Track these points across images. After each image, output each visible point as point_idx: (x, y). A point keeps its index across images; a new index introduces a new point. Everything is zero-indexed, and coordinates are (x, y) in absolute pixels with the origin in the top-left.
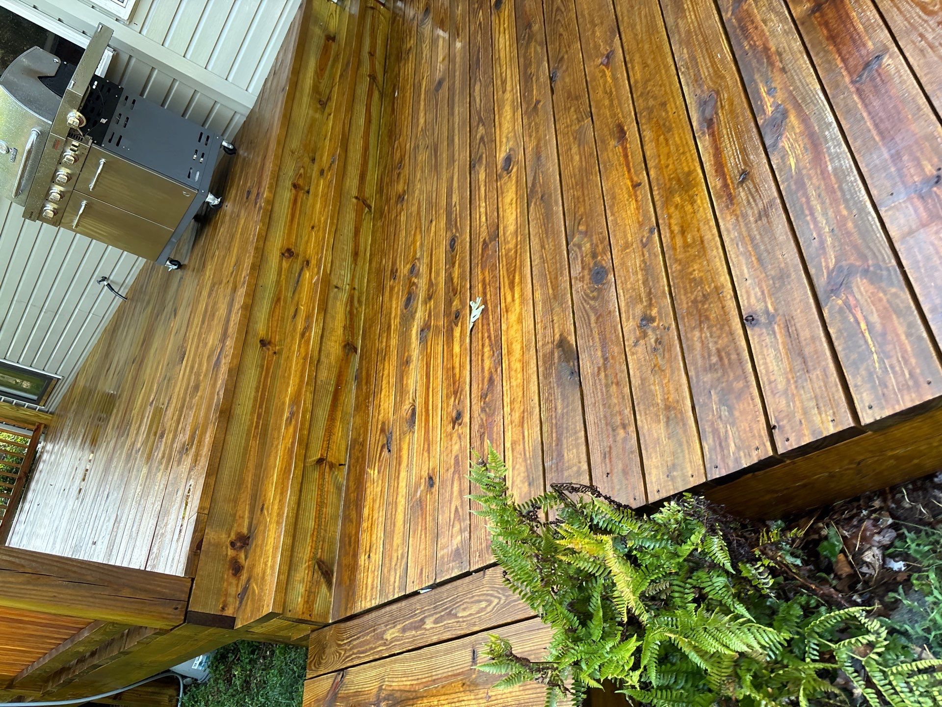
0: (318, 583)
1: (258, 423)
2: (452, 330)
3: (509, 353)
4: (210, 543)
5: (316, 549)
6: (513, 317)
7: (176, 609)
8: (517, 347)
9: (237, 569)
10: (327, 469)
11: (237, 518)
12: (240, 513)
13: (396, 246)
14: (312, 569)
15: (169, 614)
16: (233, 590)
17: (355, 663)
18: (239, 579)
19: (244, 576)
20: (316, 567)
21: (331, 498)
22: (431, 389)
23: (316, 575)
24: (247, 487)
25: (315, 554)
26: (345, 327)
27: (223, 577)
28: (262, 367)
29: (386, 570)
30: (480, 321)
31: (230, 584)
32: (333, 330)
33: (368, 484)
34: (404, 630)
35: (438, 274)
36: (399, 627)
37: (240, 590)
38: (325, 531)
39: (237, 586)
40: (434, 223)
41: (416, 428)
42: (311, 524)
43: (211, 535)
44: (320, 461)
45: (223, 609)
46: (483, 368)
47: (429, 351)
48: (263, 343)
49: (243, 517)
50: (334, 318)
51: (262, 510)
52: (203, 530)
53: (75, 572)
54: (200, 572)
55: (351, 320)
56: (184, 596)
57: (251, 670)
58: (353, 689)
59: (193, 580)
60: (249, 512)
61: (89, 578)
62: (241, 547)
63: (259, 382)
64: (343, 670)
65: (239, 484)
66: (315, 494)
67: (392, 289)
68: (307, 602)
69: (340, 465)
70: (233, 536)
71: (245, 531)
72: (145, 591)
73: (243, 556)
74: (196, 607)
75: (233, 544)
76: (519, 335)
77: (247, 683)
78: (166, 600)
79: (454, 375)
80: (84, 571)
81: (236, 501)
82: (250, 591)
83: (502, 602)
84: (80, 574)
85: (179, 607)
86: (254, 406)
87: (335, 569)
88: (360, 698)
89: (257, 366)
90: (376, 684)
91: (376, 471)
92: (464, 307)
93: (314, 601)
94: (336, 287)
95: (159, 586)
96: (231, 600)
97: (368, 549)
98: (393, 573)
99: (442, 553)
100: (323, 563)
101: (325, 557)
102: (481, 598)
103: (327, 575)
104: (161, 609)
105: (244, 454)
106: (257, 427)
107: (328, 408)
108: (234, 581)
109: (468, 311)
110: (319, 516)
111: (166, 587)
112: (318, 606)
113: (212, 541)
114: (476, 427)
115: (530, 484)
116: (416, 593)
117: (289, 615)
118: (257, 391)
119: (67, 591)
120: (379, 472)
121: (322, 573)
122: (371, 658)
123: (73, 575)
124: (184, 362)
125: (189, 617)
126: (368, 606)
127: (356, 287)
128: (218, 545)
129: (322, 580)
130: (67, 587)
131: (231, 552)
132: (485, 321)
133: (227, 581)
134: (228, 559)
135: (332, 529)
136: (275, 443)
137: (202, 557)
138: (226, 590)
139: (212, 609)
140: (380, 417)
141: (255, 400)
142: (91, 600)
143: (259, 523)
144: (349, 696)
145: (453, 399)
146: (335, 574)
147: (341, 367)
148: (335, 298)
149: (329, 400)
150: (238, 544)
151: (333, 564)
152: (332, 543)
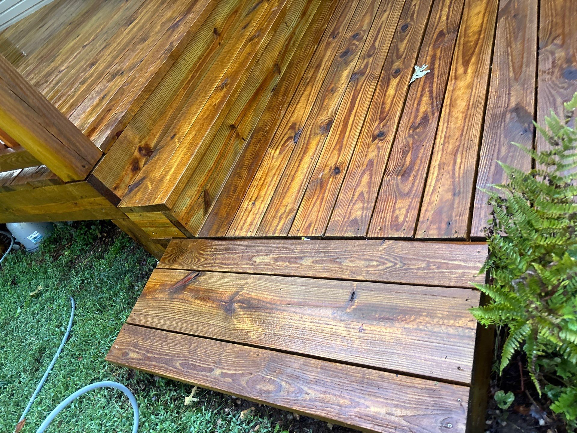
0: (199, 205)
1: (190, 81)
2: (389, 80)
3: (452, 105)
4: (126, 137)
5: (208, 182)
6: (462, 84)
7: (84, 167)
8: (461, 105)
9: (136, 168)
10: (234, 135)
11: (151, 133)
12: (154, 131)
13: (341, 19)
14: (200, 194)
15: (77, 167)
16: (127, 180)
17: (214, 269)
18: (134, 175)
19: (139, 175)
20: (203, 194)
21: (229, 156)
22: (354, 112)
23: (200, 200)
24: (166, 117)
25: (206, 185)
26: (280, 52)
27: (124, 167)
28: (209, 47)
29: (269, 216)
30: (422, 80)
31: (127, 174)
32: (273, 49)
33: (266, 158)
34: (276, 260)
35: (382, 43)
36: (271, 256)
37: (132, 183)
38: (218, 175)
39: (131, 179)
40: (387, 12)
41: (330, 133)
42: (211, 164)
43: (129, 133)
44: (233, 127)
45: (115, 188)
46: (418, 110)
47: (359, 87)
48: (216, 31)
49: (155, 136)
50: (276, 42)
51: (173, 137)
52: (125, 125)
53: (21, 89)
54: (111, 153)
55: (285, 51)
56: (93, 162)
57: (79, 256)
58: (205, 286)
59: (104, 154)
60: (160, 135)
61: (30, 101)
62: (145, 155)
63: (203, 55)
64: (199, 271)
65: (162, 113)
66: (221, 146)
67: (329, 44)
68: (188, 213)
69: (243, 139)
70: (143, 144)
71: (152, 145)
72: (68, 139)
73: (143, 161)
74: (97, 174)
75: (140, 149)
76: (466, 97)
77: (71, 263)
78: (80, 155)
79: (383, 109)
80: (28, 93)
81: (155, 122)
82: (143, 186)
83: (398, 266)
84: (25, 93)
85: (87, 167)
86: (192, 68)
87: (214, 203)
88: (211, 294)
89: (205, 44)
90: (234, 290)
91: (278, 152)
92: (407, 67)
93: (192, 216)
94: (286, 23)
95: (79, 143)
96: (123, 186)
97: (254, 198)
98: (277, 220)
99: (337, 218)
100: (208, 194)
101: (210, 192)
102: (374, 258)
103: (207, 205)
104: (74, 160)
105: (173, 95)
106: (189, 82)
107: (250, 96)
108: (130, 175)
109: (411, 71)
110: (218, 162)
111: (83, 147)
112: (193, 221)
113: (128, 137)
114: (399, 145)
115: (454, 195)
116: (299, 238)
117: (173, 214)
118: (199, 59)
119: (9, 99)
120: (280, 153)
121: (205, 201)
122: (234, 270)
123: (19, 90)
124: (131, 26)
125: (90, 178)
126: (243, 234)
127: (296, 33)
128: (130, 143)
129: (203, 205)
130: (10, 96)
131: (136, 153)
132: (428, 81)
133: (126, 171)
134: (133, 157)
135: (222, 176)
136: (200, 99)
137: (117, 143)
138: (123, 177)
139: (109, 184)
140: (292, 119)
141: (195, 64)
142: (25, 118)
143: (166, 145)
144: (200, 291)
145: (377, 123)
146: (212, 207)
147: (267, 76)
148: (283, 30)
149: (253, 91)
150: (144, 152)
151: (213, 200)
152: (218, 186)
